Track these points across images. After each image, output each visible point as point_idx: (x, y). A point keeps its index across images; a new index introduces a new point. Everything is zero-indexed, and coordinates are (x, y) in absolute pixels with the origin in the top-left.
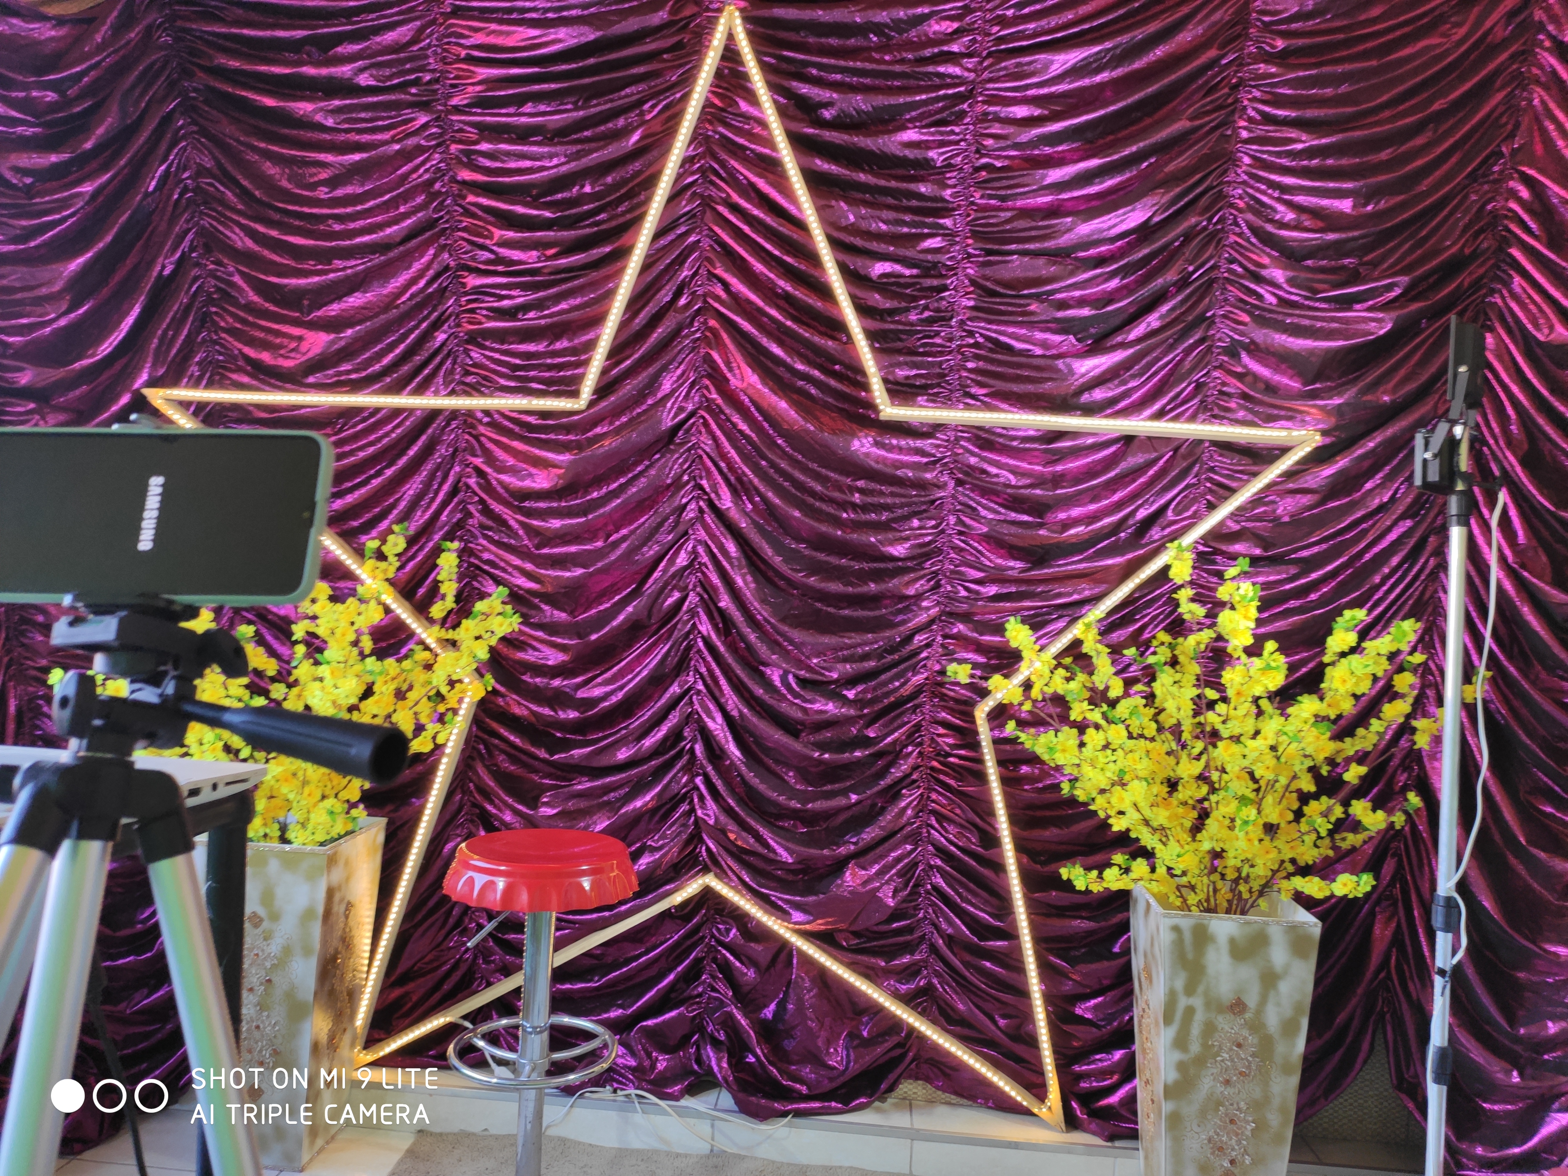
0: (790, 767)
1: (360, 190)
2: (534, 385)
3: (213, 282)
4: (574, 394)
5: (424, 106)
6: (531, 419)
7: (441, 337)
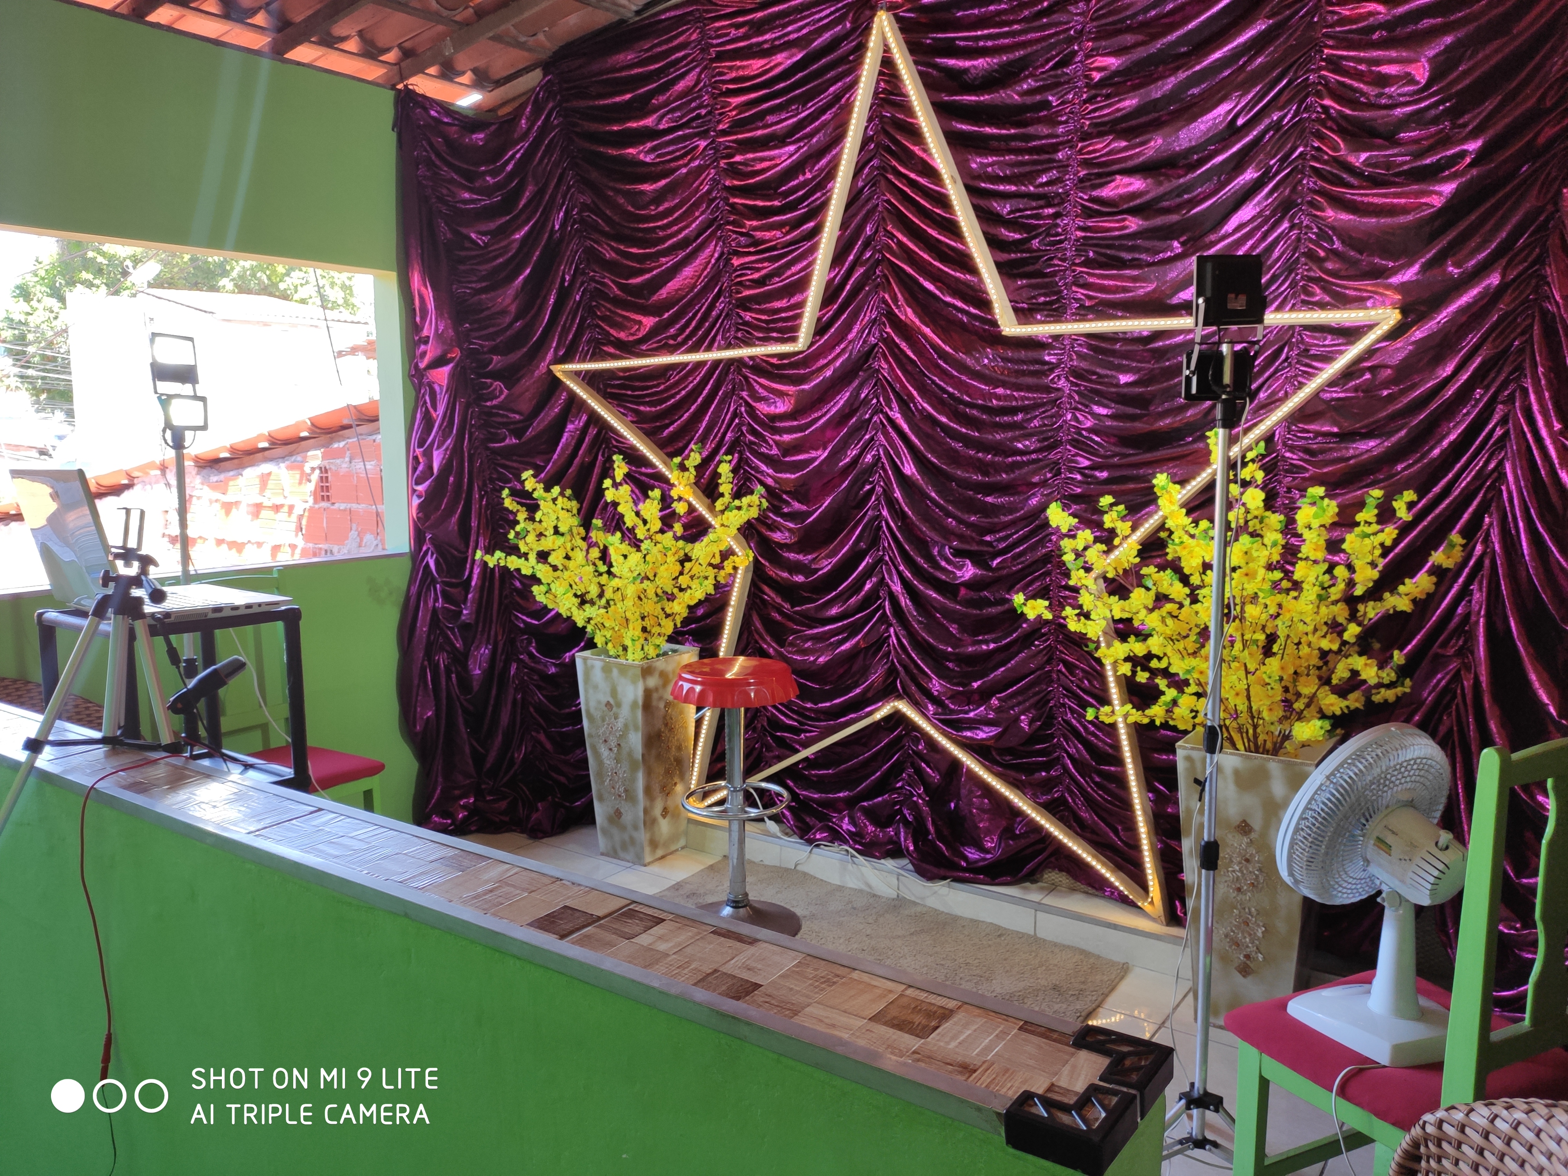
0: (953, 621)
1: (672, 204)
2: (775, 335)
3: (594, 285)
4: (794, 339)
5: (703, 135)
6: (774, 361)
7: (720, 306)
